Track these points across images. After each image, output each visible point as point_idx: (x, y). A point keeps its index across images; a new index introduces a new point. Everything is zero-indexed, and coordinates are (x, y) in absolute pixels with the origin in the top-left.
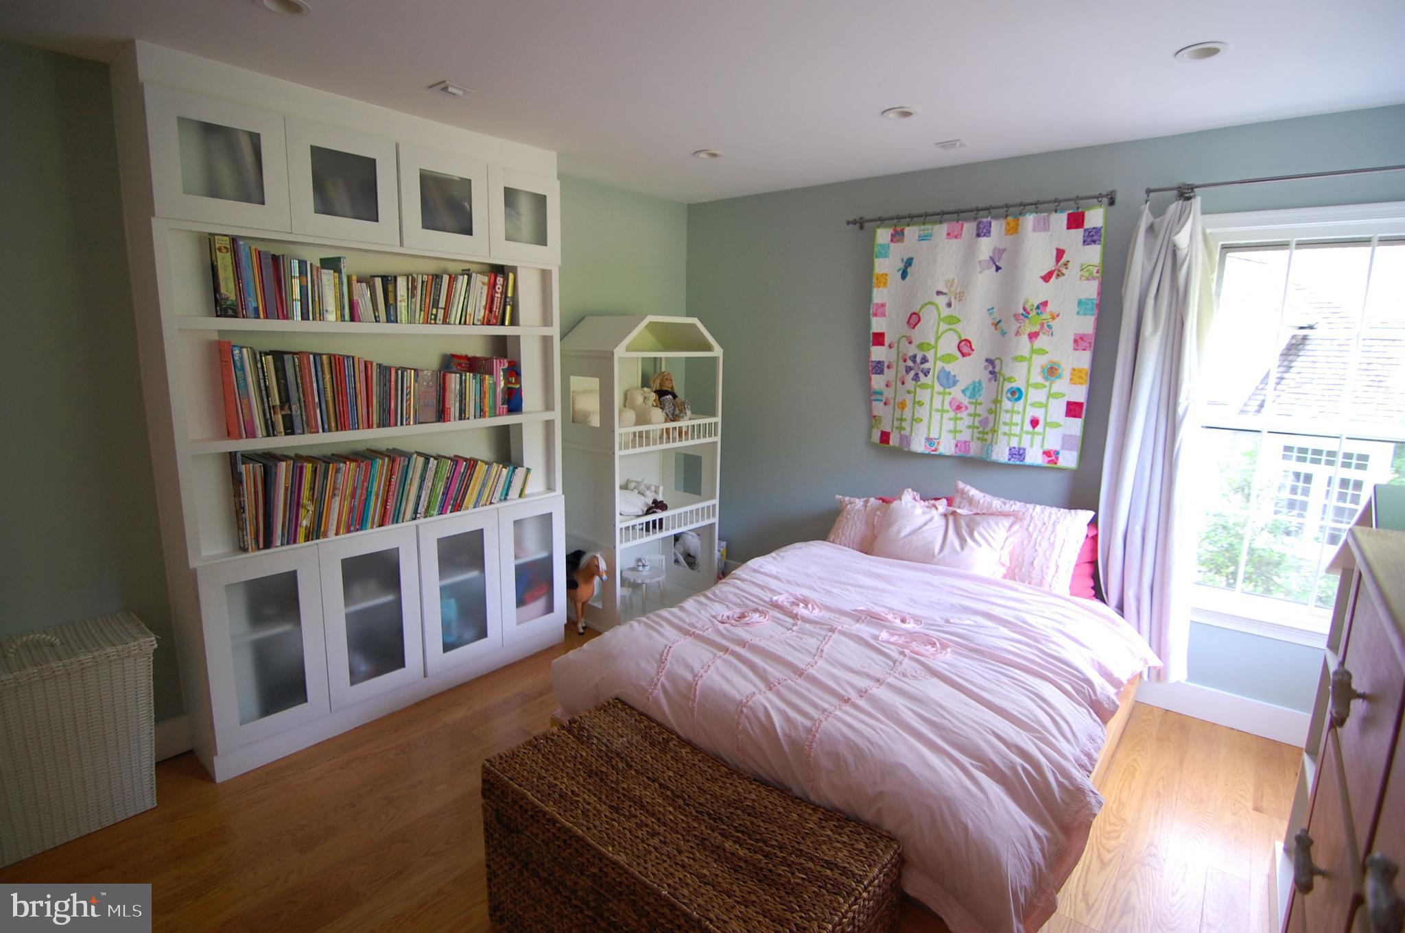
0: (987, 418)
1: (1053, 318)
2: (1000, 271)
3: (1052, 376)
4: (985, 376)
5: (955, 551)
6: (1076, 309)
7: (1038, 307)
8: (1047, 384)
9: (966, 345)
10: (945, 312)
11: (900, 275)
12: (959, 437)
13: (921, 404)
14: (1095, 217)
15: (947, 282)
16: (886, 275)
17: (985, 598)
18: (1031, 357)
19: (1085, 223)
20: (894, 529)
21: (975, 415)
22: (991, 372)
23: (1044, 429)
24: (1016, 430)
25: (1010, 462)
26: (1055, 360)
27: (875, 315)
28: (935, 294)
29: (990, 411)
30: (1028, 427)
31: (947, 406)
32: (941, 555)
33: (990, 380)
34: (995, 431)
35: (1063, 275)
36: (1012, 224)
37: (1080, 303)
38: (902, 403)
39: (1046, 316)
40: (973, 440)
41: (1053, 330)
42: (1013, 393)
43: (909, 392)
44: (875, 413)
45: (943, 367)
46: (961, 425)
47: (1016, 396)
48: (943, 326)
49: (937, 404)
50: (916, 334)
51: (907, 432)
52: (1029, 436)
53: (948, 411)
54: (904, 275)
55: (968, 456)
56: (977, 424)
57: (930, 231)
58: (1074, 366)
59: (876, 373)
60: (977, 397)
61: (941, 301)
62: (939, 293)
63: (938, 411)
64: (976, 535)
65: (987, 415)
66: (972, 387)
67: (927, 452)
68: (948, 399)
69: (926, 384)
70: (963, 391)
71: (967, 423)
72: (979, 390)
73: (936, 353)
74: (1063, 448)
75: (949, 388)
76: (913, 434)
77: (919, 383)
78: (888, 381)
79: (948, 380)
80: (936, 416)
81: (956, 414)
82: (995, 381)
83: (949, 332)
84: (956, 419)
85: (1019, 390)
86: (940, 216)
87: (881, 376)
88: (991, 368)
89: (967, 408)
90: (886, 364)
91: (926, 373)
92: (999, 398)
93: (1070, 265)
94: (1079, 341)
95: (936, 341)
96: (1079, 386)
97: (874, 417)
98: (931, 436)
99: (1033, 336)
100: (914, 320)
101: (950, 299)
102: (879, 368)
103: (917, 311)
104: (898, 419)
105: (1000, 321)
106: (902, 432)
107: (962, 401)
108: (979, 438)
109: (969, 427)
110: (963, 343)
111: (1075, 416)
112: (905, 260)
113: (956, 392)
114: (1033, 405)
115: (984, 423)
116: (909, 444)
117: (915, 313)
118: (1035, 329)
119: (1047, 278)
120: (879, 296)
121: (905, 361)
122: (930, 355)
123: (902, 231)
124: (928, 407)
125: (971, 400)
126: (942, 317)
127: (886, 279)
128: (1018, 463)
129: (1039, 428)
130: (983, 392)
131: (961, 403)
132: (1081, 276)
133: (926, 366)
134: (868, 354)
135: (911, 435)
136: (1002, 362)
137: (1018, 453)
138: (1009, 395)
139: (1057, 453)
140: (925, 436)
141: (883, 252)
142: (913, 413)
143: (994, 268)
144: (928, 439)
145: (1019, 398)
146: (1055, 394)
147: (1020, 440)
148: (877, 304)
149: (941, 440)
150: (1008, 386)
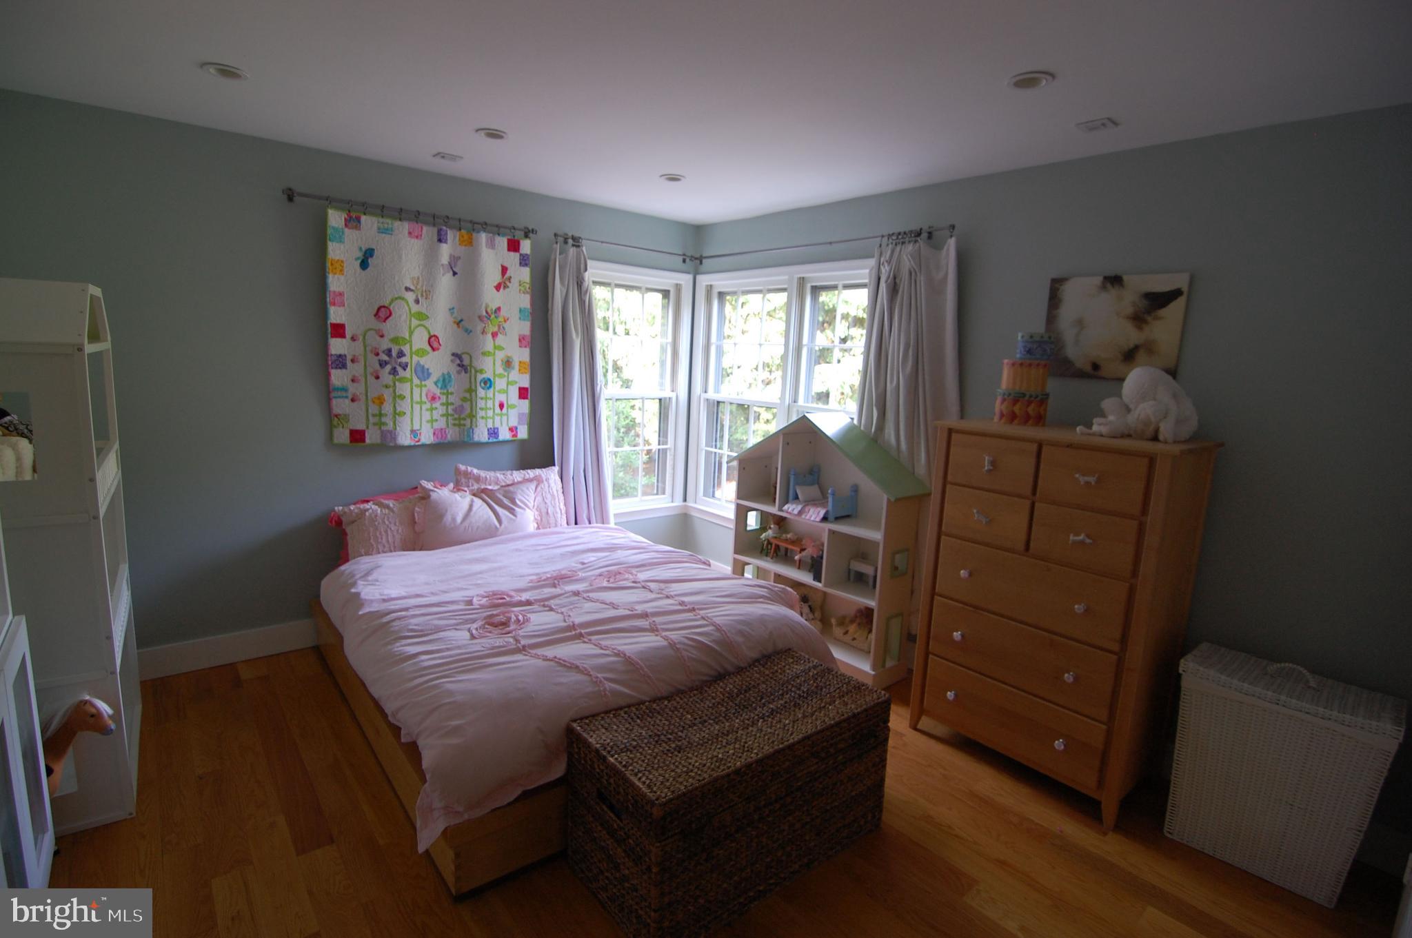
0: (462, 406)
1: (505, 321)
2: (456, 276)
3: (509, 368)
4: (453, 369)
5: (511, 519)
6: (518, 315)
7: (495, 312)
8: (506, 374)
9: (435, 340)
10: (415, 308)
11: (359, 265)
12: (436, 425)
13: (402, 397)
14: (526, 247)
15: (413, 279)
16: (342, 262)
17: (558, 545)
18: (495, 352)
19: (521, 248)
20: (448, 518)
21: (447, 404)
22: (459, 365)
23: (507, 411)
24: (490, 413)
25: (491, 441)
26: (509, 355)
27: (334, 304)
28: (403, 289)
29: (464, 399)
30: (498, 410)
31: (424, 399)
32: (503, 526)
33: (459, 372)
34: (474, 416)
35: (508, 287)
36: (466, 237)
37: (520, 310)
38: (379, 398)
39: (501, 319)
40: (448, 427)
41: (506, 330)
42: (485, 383)
43: (387, 387)
44: (336, 410)
45: (419, 361)
46: (436, 415)
47: (488, 385)
48: (415, 322)
49: (416, 397)
50: (387, 327)
51: (390, 426)
52: (499, 417)
53: (425, 403)
54: (364, 265)
55: (446, 441)
56: (450, 411)
57: (390, 226)
58: (521, 360)
59: (336, 368)
60: (448, 387)
61: (410, 297)
62: (407, 289)
63: (417, 403)
64: (518, 502)
65: (460, 403)
66: (441, 379)
67: (412, 444)
68: (424, 390)
69: (405, 378)
70: (436, 383)
71: (440, 412)
72: (450, 381)
73: (411, 348)
74: (519, 423)
75: (425, 380)
76: (398, 428)
77: (397, 377)
78: (354, 376)
79: (423, 373)
80: (417, 407)
81: (432, 404)
82: (466, 372)
83: (418, 328)
84: (432, 410)
85: (489, 380)
86: (401, 214)
87: (344, 370)
88: (458, 362)
89: (439, 398)
90: (349, 358)
91: (405, 367)
92: (473, 387)
93: (512, 280)
94: (522, 339)
95: (410, 336)
96: (525, 375)
97: (336, 416)
98: (414, 428)
99: (494, 335)
100: (383, 313)
101: (417, 296)
102: (341, 362)
103: (386, 305)
104: (374, 415)
105: (462, 320)
106: (384, 428)
107: (435, 392)
108: (454, 425)
109: (442, 415)
110: (433, 338)
111: (524, 398)
112: (364, 249)
113: (430, 384)
114: (499, 392)
115: (459, 410)
116: (395, 439)
117: (384, 307)
118: (496, 329)
119: (498, 288)
120: (335, 283)
121: (377, 354)
122: (406, 349)
123: (358, 219)
124: (409, 400)
125: (442, 391)
126: (413, 312)
127: (343, 267)
128: (495, 440)
129: (505, 410)
130: (453, 383)
131: (435, 394)
132: (520, 290)
133: (404, 360)
134: (326, 346)
135: (396, 429)
136: (471, 357)
137: (493, 432)
138: (482, 384)
139: (516, 428)
140: (409, 428)
141: (337, 236)
142: (395, 406)
143: (451, 272)
144: (413, 431)
145: (490, 386)
146: (512, 382)
147: (493, 422)
148: (334, 292)
149: (422, 431)
150: (480, 377)
